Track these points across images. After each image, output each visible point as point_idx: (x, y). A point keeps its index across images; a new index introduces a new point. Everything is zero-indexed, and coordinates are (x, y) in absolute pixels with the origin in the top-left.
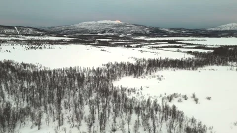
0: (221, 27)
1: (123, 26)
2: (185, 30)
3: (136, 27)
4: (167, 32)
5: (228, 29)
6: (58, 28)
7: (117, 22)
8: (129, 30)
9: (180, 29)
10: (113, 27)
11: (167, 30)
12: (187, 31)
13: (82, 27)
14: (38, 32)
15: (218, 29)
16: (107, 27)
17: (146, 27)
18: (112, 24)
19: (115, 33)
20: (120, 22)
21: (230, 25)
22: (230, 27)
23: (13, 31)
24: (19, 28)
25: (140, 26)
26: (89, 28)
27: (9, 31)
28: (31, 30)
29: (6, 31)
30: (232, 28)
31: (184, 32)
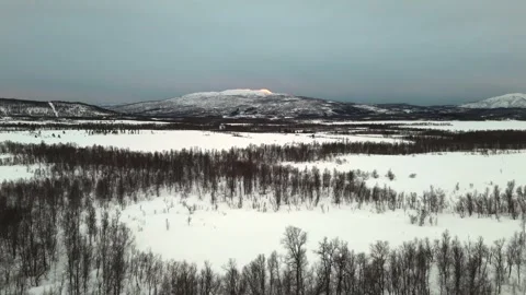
0: (488, 100)
1: (276, 101)
2: (410, 107)
3: (304, 101)
4: (372, 112)
5: (505, 105)
6: (137, 106)
7: (264, 92)
8: (289, 109)
9: (400, 106)
10: (254, 103)
11: (372, 108)
12: (415, 110)
13: (188, 103)
14: (97, 113)
15: (484, 106)
16: (242, 103)
17: (325, 102)
18: (252, 97)
19: (259, 115)
20: (270, 93)
21: (509, 96)
22: (510, 102)
23: (45, 110)
24: (58, 104)
25: (312, 99)
26: (203, 104)
27: (37, 110)
28: (83, 109)
29: (29, 111)
30: (514, 104)
31: (408, 111)
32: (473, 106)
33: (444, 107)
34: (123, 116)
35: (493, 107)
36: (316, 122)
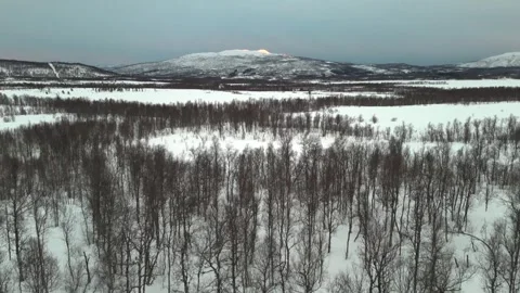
0: (487, 60)
1: (275, 62)
2: (408, 67)
3: (303, 62)
4: (370, 72)
5: (504, 64)
6: (134, 67)
7: (263, 53)
8: (287, 69)
9: (399, 66)
10: (253, 63)
11: (370, 69)
12: (414, 70)
13: (186, 64)
14: (97, 74)
15: (483, 65)
16: (242, 64)
17: (323, 62)
18: (250, 57)
19: (258, 77)
20: (267, 53)
21: (508, 55)
22: (509, 61)
23: (46, 71)
24: (58, 65)
25: (311, 60)
26: (201, 65)
27: (38, 71)
28: (83, 70)
29: (31, 72)
30: (513, 64)
31: (406, 71)
32: (472, 65)
33: (443, 67)
34: (124, 77)
35: (492, 66)
36: (314, 82)
